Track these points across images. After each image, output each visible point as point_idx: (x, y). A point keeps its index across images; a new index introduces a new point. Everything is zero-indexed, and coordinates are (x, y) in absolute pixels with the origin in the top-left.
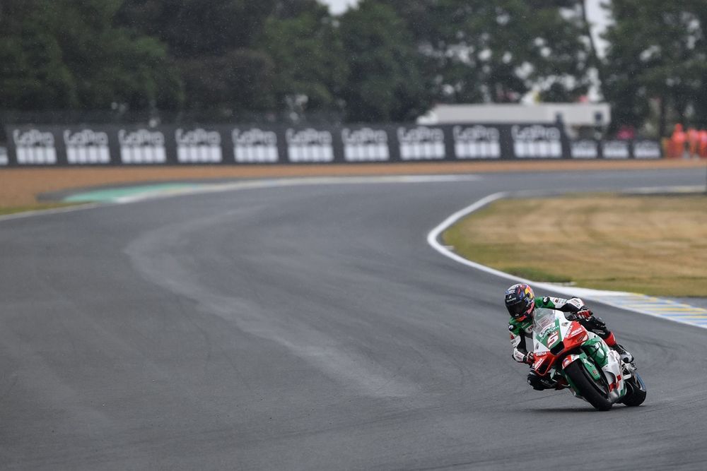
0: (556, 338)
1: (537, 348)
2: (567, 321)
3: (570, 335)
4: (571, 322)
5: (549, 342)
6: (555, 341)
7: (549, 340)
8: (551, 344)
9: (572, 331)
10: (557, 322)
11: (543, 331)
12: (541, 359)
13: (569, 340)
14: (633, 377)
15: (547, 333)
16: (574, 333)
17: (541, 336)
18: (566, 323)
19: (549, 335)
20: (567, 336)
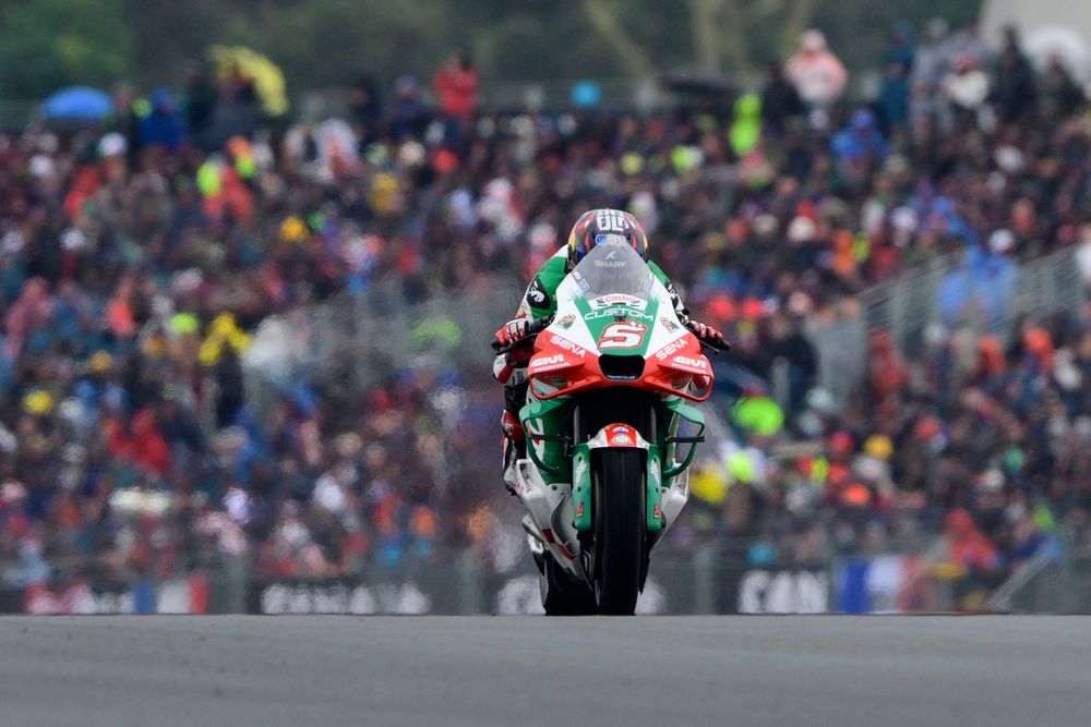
1: (567, 325)
3: (670, 357)
5: (608, 334)
6: (628, 344)
9: (679, 352)
10: (653, 307)
12: (560, 357)
15: (614, 312)
17: (593, 304)
20: (662, 357)
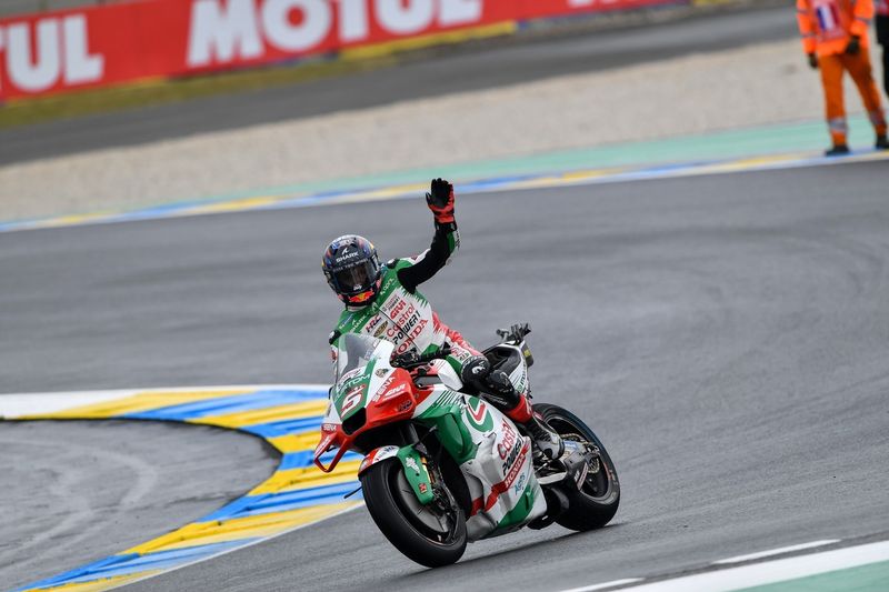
0: (357, 400)
2: (389, 366)
4: (394, 369)
7: (346, 402)
8: (346, 411)
11: (342, 382)
13: (378, 406)
14: (569, 479)
16: (393, 393)
18: (386, 371)
19: (349, 390)
